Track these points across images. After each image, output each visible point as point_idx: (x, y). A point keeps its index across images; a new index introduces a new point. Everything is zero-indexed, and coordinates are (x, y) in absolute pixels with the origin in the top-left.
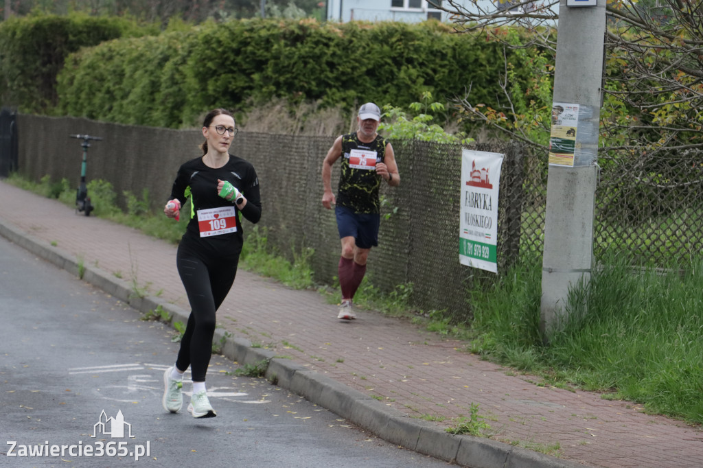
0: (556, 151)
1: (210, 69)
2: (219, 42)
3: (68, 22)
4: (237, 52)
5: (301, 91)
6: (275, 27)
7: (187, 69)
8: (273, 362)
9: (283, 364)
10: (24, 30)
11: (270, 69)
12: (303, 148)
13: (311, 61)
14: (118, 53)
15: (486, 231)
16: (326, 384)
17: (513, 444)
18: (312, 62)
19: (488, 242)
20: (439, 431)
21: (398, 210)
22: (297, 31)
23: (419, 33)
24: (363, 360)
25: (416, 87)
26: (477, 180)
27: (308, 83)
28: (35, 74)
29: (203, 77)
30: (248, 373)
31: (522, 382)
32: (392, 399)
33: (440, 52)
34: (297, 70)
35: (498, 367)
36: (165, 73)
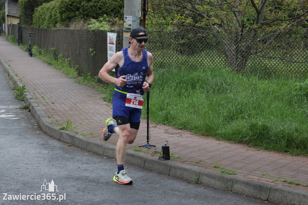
0: (126, 32)
1: (63, 11)
4: (71, 5)
5: (91, 17)
7: (58, 11)
8: (31, 104)
9: (33, 105)
11: (81, 10)
12: (76, 34)
17: (77, 133)
18: (94, 8)
20: (57, 129)
21: (95, 52)
24: (63, 102)
26: (111, 42)
27: (93, 14)
28: (29, 15)
30: (23, 108)
31: (109, 108)
32: (54, 117)
34: (89, 10)
35: (106, 103)
36: (53, 12)
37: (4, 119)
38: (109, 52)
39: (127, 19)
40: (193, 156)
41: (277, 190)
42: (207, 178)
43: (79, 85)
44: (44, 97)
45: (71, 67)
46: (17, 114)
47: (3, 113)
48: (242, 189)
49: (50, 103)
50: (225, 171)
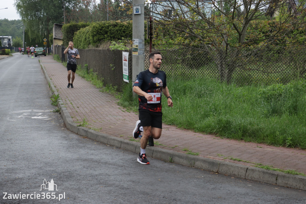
0: (134, 51)
1: (95, 34)
2: (97, 27)
3: (77, 25)
4: (101, 30)
6: (110, 23)
8: (61, 108)
10: (67, 27)
11: (109, 34)
15: (127, 72)
17: (90, 128)
18: (119, 32)
19: (127, 75)
20: (75, 126)
21: (115, 67)
22: (115, 24)
24: (86, 107)
26: (125, 59)
27: (118, 36)
29: (93, 36)
30: (56, 111)
34: (115, 33)
35: (119, 107)
36: (87, 36)
37: (40, 119)
38: (124, 67)
39: (135, 42)
40: (172, 143)
41: (224, 165)
42: (178, 158)
43: (102, 93)
44: (73, 103)
45: (98, 79)
46: (50, 116)
47: (40, 115)
48: (201, 165)
49: (76, 108)
50: (191, 152)
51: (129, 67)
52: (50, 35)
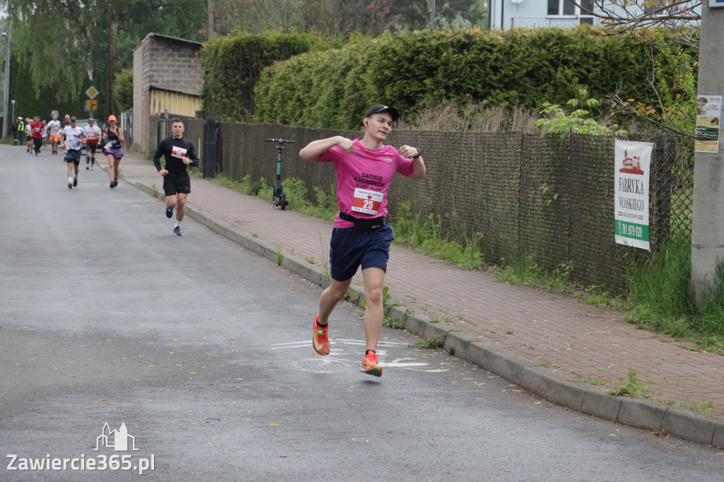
0: (701, 139)
1: (388, 77)
2: (394, 52)
3: (263, 40)
4: (411, 60)
5: (468, 93)
6: (444, 36)
7: (366, 77)
8: (450, 335)
9: (459, 337)
10: (227, 48)
11: (440, 75)
12: (471, 144)
13: (477, 66)
14: (306, 65)
15: (639, 213)
16: (498, 354)
17: (670, 404)
19: (641, 222)
20: (601, 393)
21: (558, 197)
22: (463, 39)
23: (573, 37)
24: (531, 331)
25: (571, 86)
26: (629, 167)
27: (475, 85)
28: (236, 86)
29: (381, 84)
30: (428, 345)
31: (676, 347)
32: (558, 366)
33: (593, 53)
34: (464, 74)
35: (653, 334)
36: (348, 81)
37: (409, 371)
38: (619, 194)
44: (465, 318)
49: (502, 334)
51: (650, 195)
52: (119, 77)
